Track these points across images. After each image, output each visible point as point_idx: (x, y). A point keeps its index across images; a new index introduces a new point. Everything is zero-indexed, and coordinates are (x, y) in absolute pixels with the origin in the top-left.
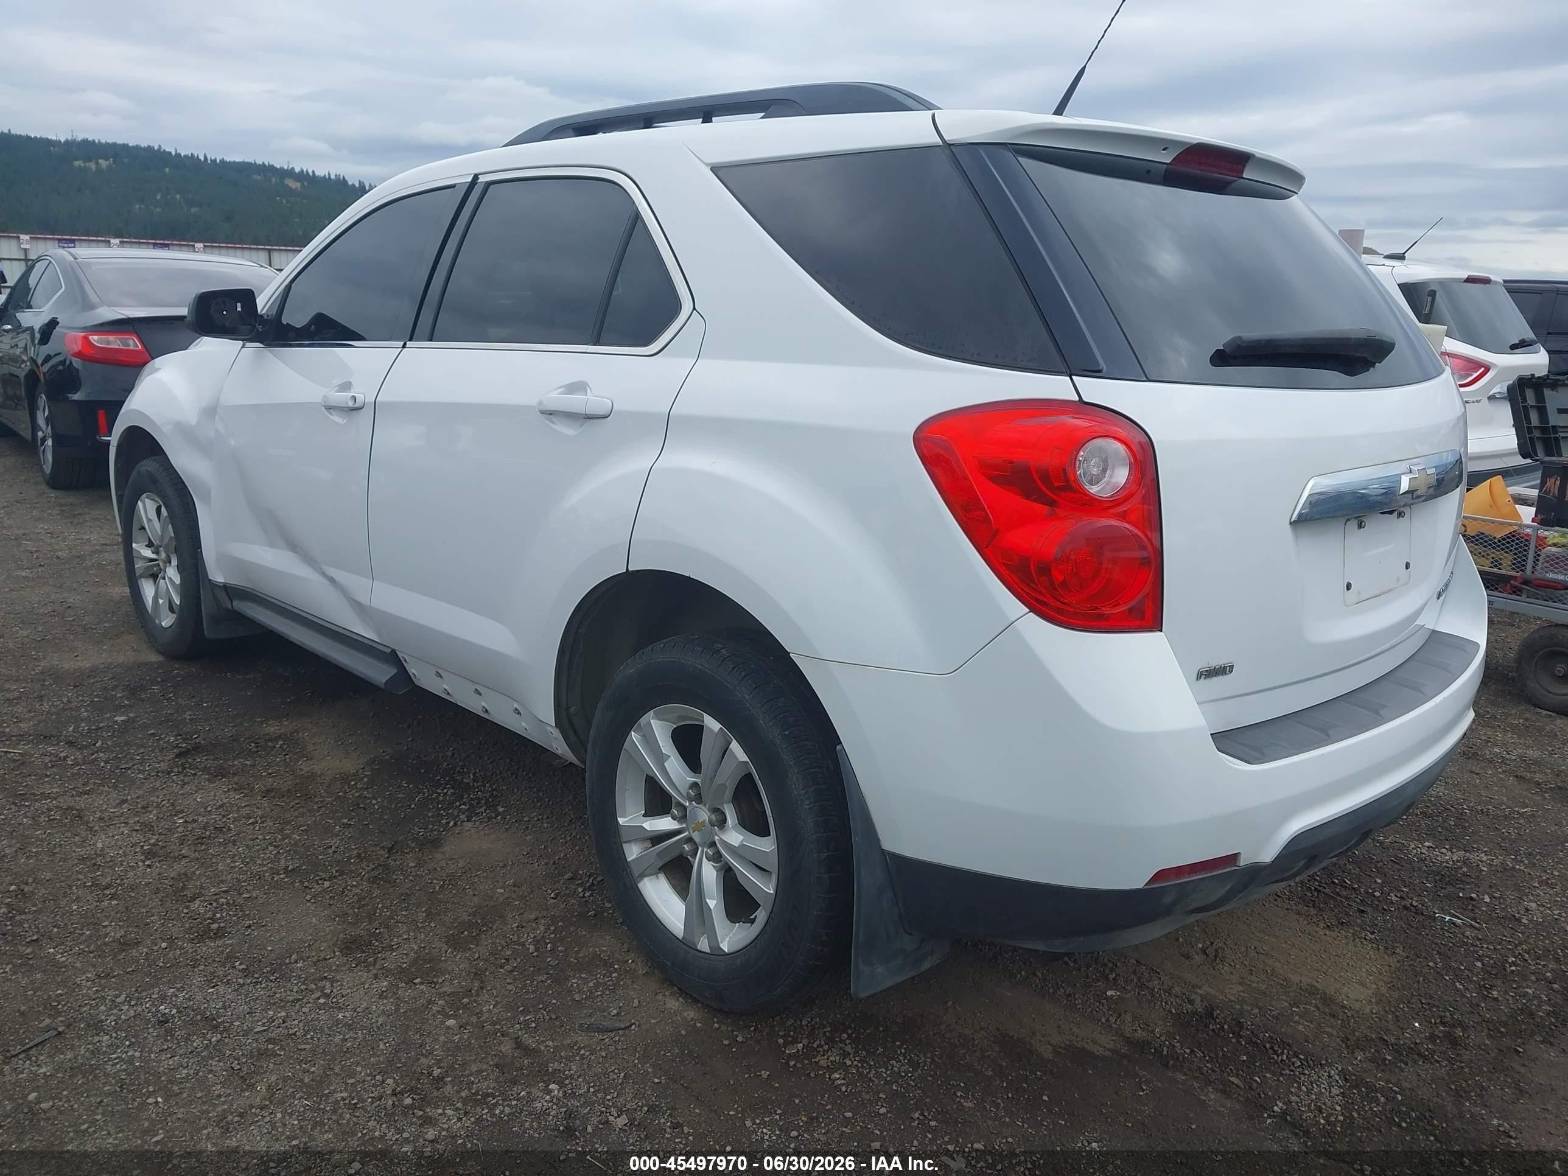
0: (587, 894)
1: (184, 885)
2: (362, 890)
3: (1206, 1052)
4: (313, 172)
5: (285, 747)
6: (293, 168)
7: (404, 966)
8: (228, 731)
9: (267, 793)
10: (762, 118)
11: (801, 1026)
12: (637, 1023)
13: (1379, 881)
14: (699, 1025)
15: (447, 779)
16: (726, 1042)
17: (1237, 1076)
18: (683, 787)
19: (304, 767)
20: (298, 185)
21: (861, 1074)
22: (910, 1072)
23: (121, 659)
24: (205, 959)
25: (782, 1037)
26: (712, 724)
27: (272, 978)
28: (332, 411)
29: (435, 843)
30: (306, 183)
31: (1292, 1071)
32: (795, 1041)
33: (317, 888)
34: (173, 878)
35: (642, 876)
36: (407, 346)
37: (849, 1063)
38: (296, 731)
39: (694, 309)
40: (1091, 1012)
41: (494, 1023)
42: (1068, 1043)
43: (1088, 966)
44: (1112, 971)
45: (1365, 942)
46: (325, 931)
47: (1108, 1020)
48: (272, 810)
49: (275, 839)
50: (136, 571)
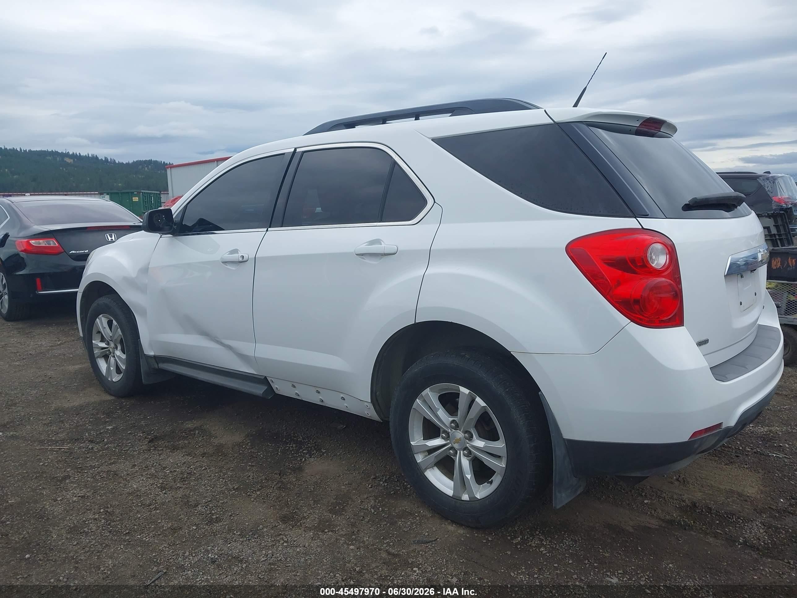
0: (386, 484)
1: (187, 500)
2: (276, 494)
3: (700, 522)
4: (80, 153)
5: (200, 433)
6: (68, 152)
7: (316, 525)
8: (168, 429)
9: (203, 455)
10: (450, 116)
11: (515, 531)
12: (440, 538)
13: (739, 443)
14: (468, 535)
15: (289, 440)
16: (485, 541)
17: (718, 529)
18: (447, 424)
19: (216, 441)
20: (72, 161)
21: (553, 547)
22: (574, 544)
23: (93, 400)
24: (218, 532)
25: (509, 536)
26: (464, 390)
27: (255, 537)
28: (226, 264)
29: (300, 469)
30: (76, 160)
31: (740, 525)
32: (516, 537)
33: (254, 495)
34: (180, 498)
35: (426, 469)
36: (268, 230)
37: (545, 543)
38: (202, 425)
39: (435, 202)
40: (642, 510)
41: (373, 545)
42: (637, 524)
43: (631, 491)
44: (642, 492)
45: (745, 469)
46: (269, 514)
47: (651, 513)
48: (211, 463)
49: (220, 475)
50: (95, 355)
